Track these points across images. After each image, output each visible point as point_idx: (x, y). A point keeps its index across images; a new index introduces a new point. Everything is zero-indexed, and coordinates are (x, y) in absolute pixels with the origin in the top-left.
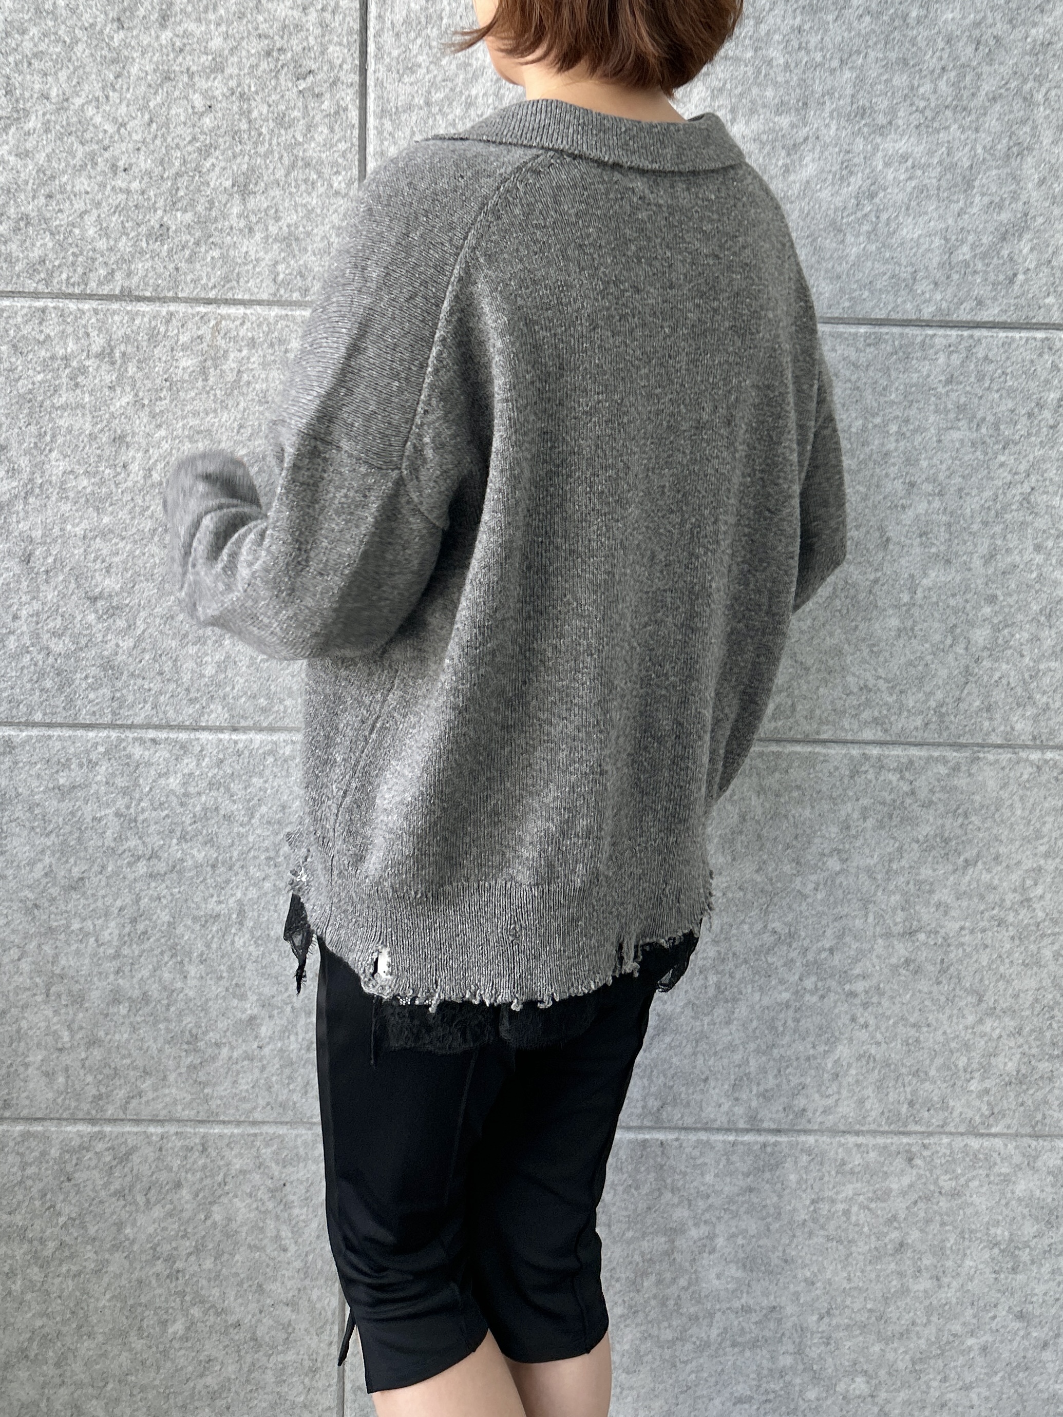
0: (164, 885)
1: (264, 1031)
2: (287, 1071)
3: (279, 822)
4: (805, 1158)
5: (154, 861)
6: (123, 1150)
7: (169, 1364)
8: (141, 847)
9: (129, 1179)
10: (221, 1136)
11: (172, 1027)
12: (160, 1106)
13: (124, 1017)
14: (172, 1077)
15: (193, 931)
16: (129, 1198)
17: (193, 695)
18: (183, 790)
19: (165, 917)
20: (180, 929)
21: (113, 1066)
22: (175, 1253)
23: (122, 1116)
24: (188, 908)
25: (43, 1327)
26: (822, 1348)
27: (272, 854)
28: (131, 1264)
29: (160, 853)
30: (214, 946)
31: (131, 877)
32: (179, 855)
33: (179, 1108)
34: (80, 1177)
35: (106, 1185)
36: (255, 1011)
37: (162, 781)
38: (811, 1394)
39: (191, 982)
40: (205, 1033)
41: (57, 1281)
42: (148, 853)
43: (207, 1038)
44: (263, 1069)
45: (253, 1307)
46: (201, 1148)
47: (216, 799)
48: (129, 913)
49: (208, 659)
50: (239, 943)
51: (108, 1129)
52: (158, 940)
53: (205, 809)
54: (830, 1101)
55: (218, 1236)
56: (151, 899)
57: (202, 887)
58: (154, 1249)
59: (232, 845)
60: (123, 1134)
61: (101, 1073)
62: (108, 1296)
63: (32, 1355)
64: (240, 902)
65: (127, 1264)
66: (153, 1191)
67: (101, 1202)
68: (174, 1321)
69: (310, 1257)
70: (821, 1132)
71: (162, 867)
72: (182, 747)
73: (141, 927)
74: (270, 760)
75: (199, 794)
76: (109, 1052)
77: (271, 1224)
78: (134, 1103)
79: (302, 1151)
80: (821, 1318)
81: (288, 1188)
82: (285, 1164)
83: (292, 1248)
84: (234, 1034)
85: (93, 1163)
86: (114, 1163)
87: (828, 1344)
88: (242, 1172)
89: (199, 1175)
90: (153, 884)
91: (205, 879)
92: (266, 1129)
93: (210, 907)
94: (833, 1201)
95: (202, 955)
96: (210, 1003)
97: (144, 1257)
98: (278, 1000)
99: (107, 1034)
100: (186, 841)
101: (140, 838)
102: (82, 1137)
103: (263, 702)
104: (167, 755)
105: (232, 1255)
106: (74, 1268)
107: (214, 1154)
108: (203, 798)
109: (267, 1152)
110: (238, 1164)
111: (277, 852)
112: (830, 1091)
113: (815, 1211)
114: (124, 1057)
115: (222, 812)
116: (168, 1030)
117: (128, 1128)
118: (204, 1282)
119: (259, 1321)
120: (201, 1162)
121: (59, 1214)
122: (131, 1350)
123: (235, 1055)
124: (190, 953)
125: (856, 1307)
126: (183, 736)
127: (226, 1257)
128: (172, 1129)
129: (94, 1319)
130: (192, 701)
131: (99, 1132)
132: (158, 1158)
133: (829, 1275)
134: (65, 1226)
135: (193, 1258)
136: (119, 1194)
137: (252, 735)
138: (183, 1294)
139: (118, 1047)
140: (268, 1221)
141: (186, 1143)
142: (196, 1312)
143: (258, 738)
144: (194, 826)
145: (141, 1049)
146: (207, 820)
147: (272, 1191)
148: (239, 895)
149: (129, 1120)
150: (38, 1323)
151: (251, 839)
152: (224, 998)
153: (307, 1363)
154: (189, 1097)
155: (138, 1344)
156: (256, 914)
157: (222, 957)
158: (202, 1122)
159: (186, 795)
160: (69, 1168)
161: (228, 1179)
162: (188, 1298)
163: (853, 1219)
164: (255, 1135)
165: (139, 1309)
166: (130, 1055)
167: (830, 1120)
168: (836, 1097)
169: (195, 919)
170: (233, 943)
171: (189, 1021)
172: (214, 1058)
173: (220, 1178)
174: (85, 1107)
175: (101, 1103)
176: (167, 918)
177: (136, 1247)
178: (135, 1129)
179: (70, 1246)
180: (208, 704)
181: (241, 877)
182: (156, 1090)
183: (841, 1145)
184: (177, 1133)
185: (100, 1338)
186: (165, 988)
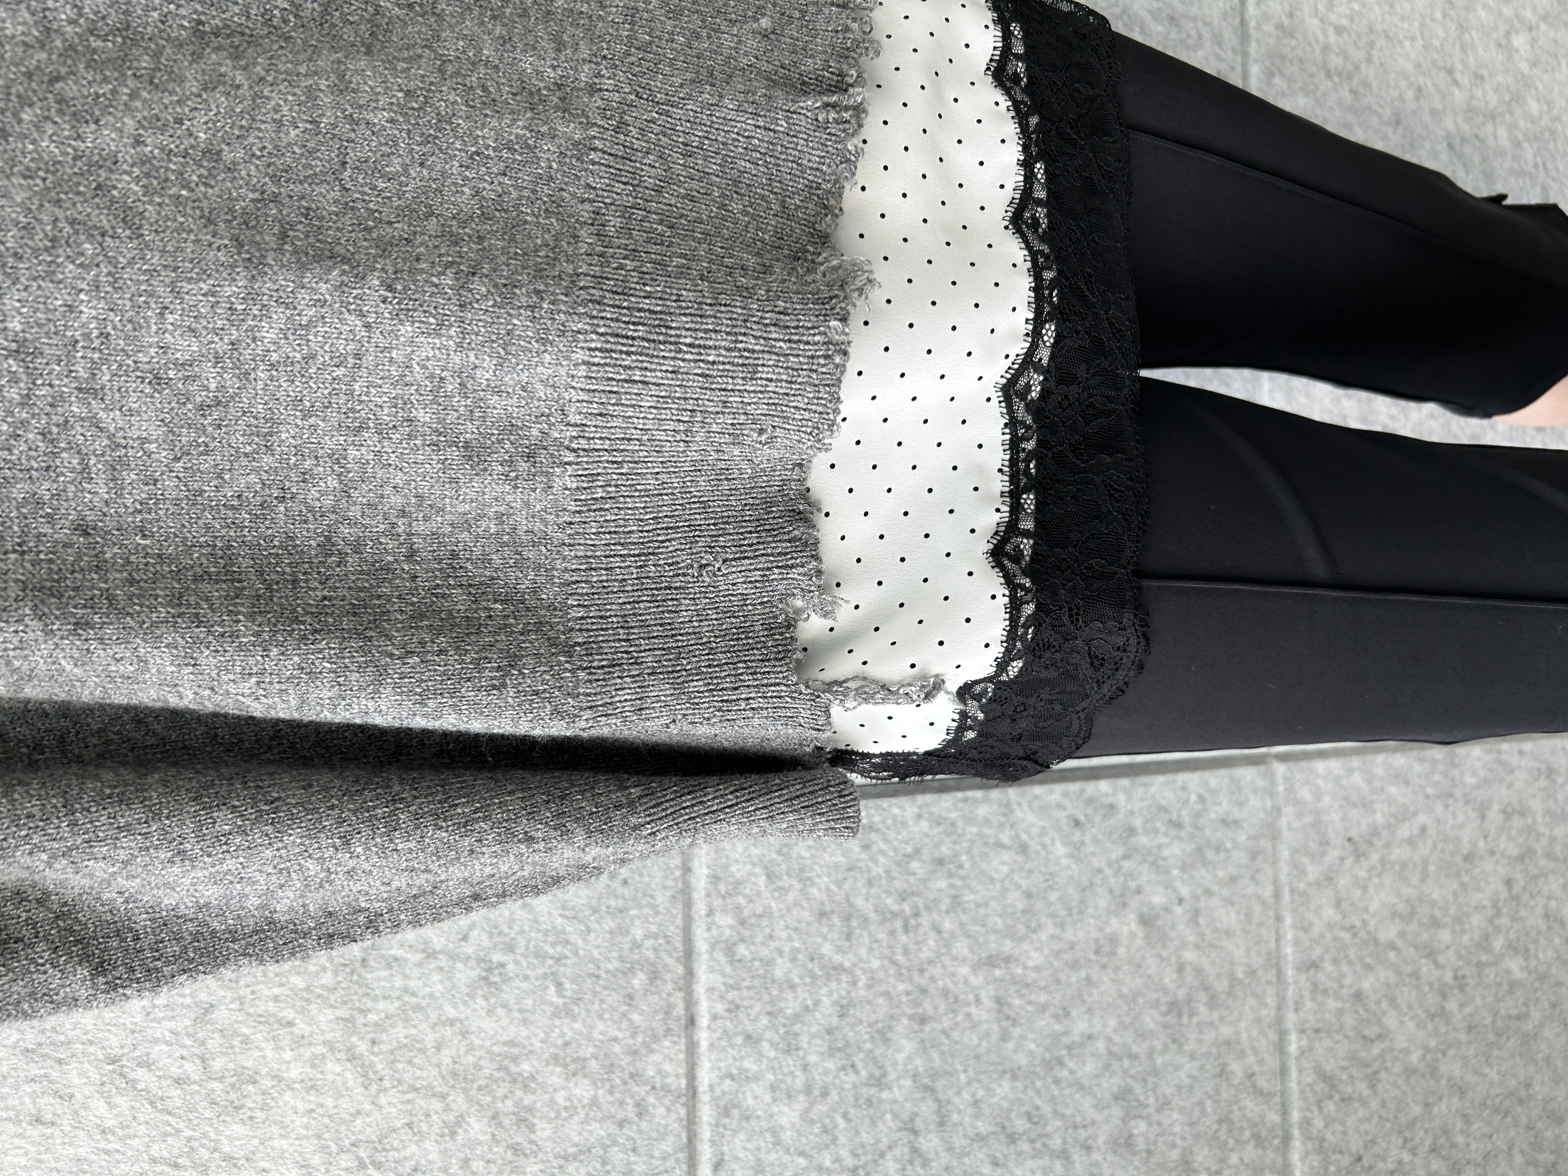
0: (957, 1100)
1: (1158, 899)
2: (1210, 855)
3: (847, 919)
4: (1277, 81)
5: (919, 1124)
6: (1320, 1087)
7: (1554, 970)
8: (897, 1152)
9: (1354, 1071)
10: (1297, 943)
11: (1158, 1045)
12: (1263, 1042)
13: (1150, 1124)
14: (1226, 1031)
15: (1023, 1037)
16: (1377, 1065)
17: (630, 1111)
18: (801, 1098)
19: (1004, 1088)
20: (1023, 1060)
21: (1215, 1127)
22: (1436, 986)
23: (1277, 1099)
24: (989, 1051)
25: (1522, 1152)
26: (1487, 86)
27: (898, 924)
28: (1450, 1046)
29: (906, 1116)
30: (1043, 998)
31: (945, 1158)
32: (907, 1083)
33: (1264, 1012)
34: (1355, 1144)
35: (1364, 1103)
36: (1132, 917)
37: (787, 1137)
38: (1534, 108)
39: (1097, 1026)
40: (1165, 991)
41: (1474, 1146)
42: (906, 1136)
43: (1171, 986)
44: (1208, 893)
45: (1488, 865)
46: (1312, 972)
47: (813, 1036)
48: (999, 1149)
49: (560, 1098)
50: (1036, 958)
51: (1295, 1116)
52: (1038, 1092)
53: (831, 1051)
54: (1206, 34)
55: (1413, 927)
56: (977, 1116)
57: (955, 1034)
58: (1432, 1017)
59: (887, 994)
60: (1302, 1091)
61: (1226, 1143)
62: (1487, 1070)
63: (1551, 1158)
64: (976, 968)
65: (1452, 1052)
66: (1368, 1032)
67: (1384, 1105)
68: (1508, 972)
69: (1430, 791)
70: (1245, 54)
71: (927, 1109)
72: (726, 1112)
73: (1020, 1124)
74: (742, 950)
75: (805, 1067)
76: (1196, 1137)
77: (1398, 853)
78: (1262, 1083)
79: (1308, 820)
80: (1455, 82)
81: (1353, 833)
82: (1324, 843)
83: (1422, 818)
84: (1164, 946)
85: (1338, 1128)
86: (1337, 1097)
87: (1481, 78)
88: (1338, 904)
89: (1345, 968)
90: (955, 1117)
91: (944, 1032)
92: (1283, 878)
93: (984, 1016)
94: (1326, 48)
95: (1056, 1017)
96: (1125, 990)
97: (1443, 1029)
98: (1115, 883)
99: (1174, 1146)
100: (884, 1075)
101: (882, 1155)
102: (1308, 1153)
103: (638, 980)
104: (742, 1136)
105: (1433, 904)
106: (1459, 1125)
107: (1318, 950)
108: (813, 1058)
109: (1313, 872)
110: (1329, 913)
111: (895, 915)
112: (1193, 33)
113: (1339, 75)
114: (1203, 1113)
115: (834, 1021)
116: (1165, 1049)
117: (1293, 1085)
118: (1466, 939)
119: (1503, 854)
120: (1329, 967)
121: (1400, 1162)
122: (1541, 1025)
123: (1192, 939)
124: (1056, 1036)
125: (1441, 33)
126: (706, 1114)
127: (1437, 913)
128: (1291, 1018)
129: (1513, 1083)
130: (642, 1111)
131: (1301, 1128)
132: (1328, 1032)
133: (1409, 67)
134: (1414, 1152)
135: (1441, 959)
136: (1373, 1081)
137: (700, 989)
138: (1480, 966)
139: (1192, 1124)
140: (1393, 857)
141: (1306, 993)
142: (1498, 943)
143: (704, 978)
144: (860, 1065)
145: (1191, 1088)
146: (848, 1044)
147: (1359, 855)
148: (964, 970)
149: (1283, 1084)
150: (1518, 1159)
151: (876, 964)
152: (1117, 969)
153: (1543, 783)
154: (1250, 1000)
155: (1536, 1015)
156: (992, 937)
157: (1058, 982)
158: (1279, 973)
159: (808, 1090)
160: (1346, 1161)
161: (1347, 922)
162: (1484, 958)
163: (1345, 22)
164: (1292, 891)
165: (1499, 1023)
166: (1200, 1103)
167: (1230, 37)
168: (1200, 24)
169: (1005, 1036)
170: (1037, 969)
171: (1150, 1020)
172: (1199, 971)
173: (1346, 936)
174: (1270, 1154)
175: (1264, 1134)
176: (1006, 1084)
177: (1433, 1043)
178: (1294, 1074)
179: (1436, 1137)
180: (647, 1081)
181: (937, 971)
182: (1242, 1054)
183: (1259, 28)
184: (1297, 1010)
185: (1532, 1069)
186: (1107, 1066)
